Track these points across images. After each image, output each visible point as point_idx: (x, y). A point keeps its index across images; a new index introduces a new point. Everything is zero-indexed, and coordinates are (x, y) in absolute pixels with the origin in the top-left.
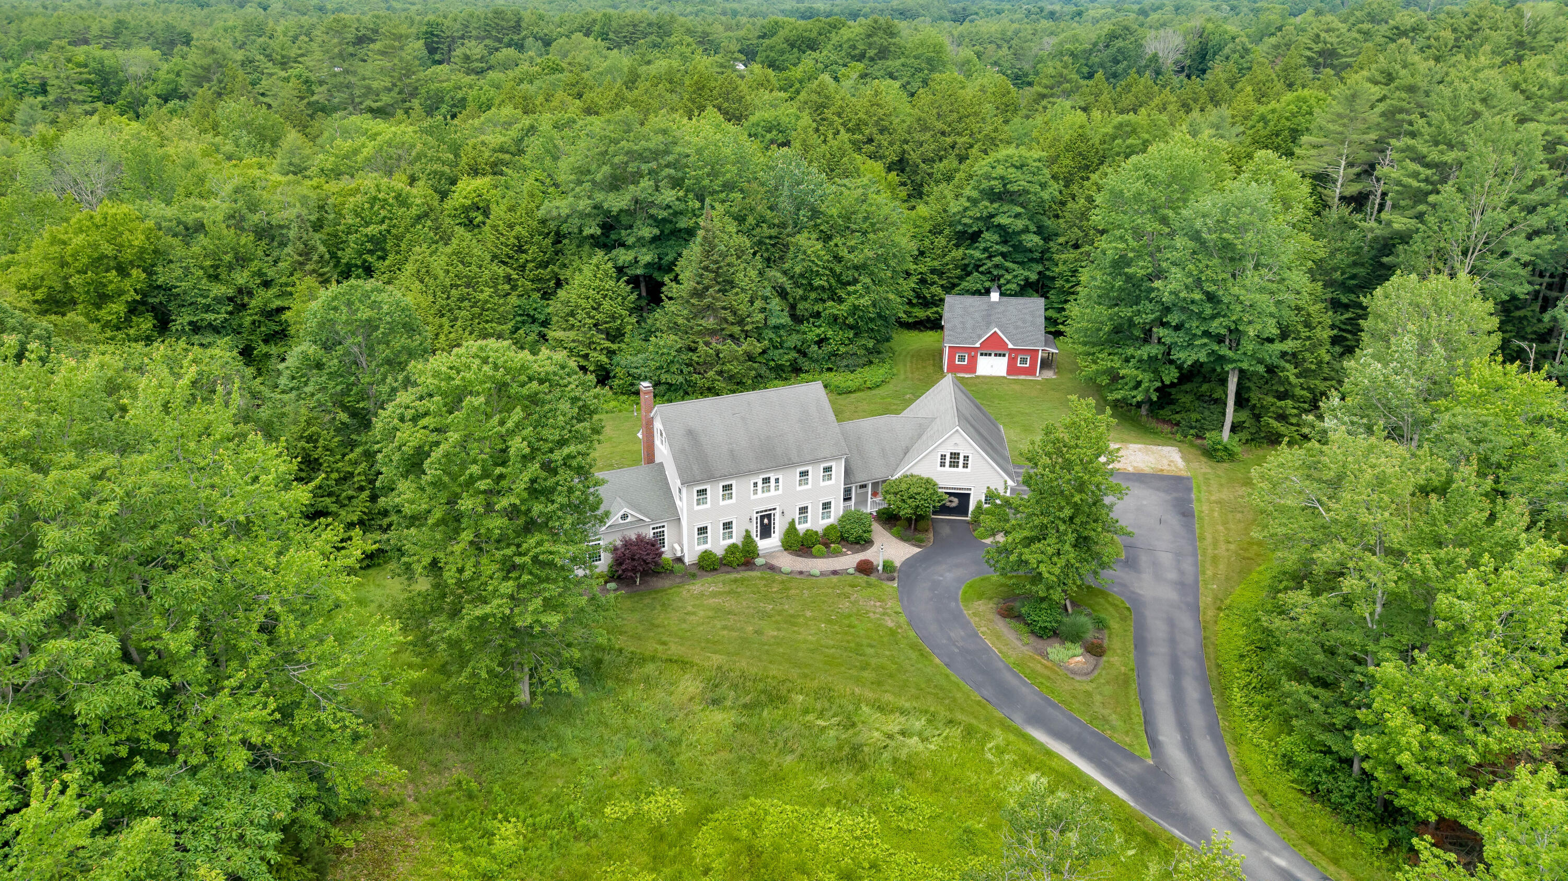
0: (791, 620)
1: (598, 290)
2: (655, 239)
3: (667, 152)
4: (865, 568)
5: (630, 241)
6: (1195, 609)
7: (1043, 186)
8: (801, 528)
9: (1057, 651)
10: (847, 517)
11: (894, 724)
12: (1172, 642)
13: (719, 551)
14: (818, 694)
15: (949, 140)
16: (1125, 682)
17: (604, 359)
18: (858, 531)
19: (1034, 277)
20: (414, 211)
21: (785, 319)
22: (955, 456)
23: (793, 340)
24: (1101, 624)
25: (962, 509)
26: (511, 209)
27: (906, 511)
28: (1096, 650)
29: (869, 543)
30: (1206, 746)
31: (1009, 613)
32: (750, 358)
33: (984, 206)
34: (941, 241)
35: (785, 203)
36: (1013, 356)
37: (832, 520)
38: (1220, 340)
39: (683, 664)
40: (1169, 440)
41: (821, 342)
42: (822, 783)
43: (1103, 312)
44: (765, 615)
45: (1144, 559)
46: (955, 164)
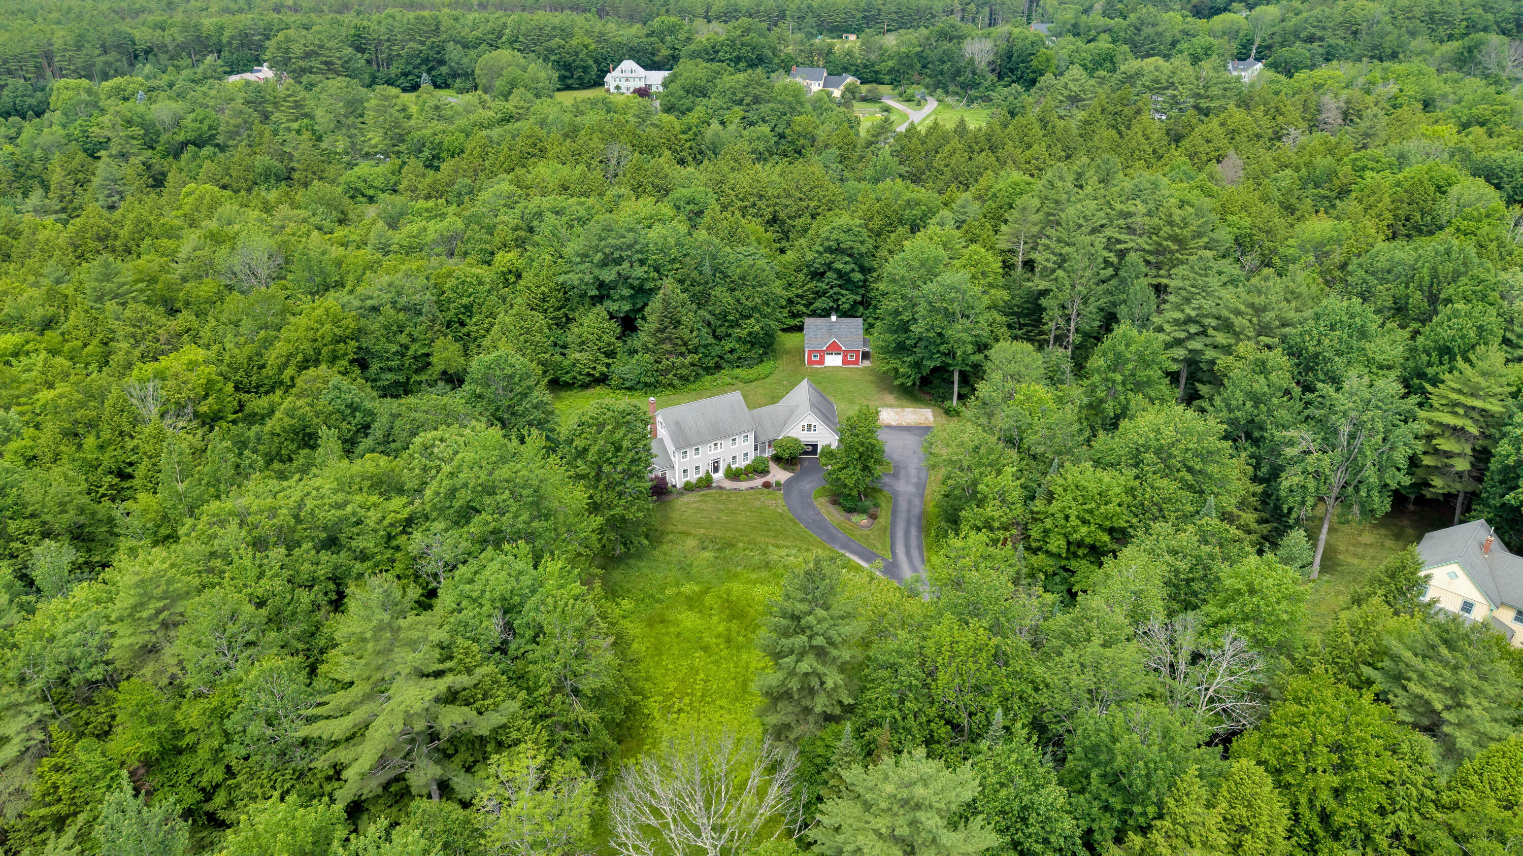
0: (733, 512)
1: (599, 328)
2: (631, 296)
3: (636, 243)
4: (767, 485)
5: (616, 297)
6: (922, 496)
7: (862, 243)
8: (734, 467)
9: (856, 518)
10: (756, 460)
11: (783, 552)
12: (909, 511)
13: (694, 481)
14: (749, 542)
15: (804, 204)
16: (885, 529)
17: (604, 369)
18: (762, 467)
19: (859, 298)
20: (487, 287)
21: (710, 340)
22: (809, 426)
23: (717, 350)
24: (877, 505)
25: (814, 451)
26: (537, 275)
27: (786, 456)
28: (874, 517)
29: (768, 472)
30: (915, 553)
31: (835, 502)
32: (692, 365)
33: (828, 257)
34: (801, 276)
35: (707, 270)
36: (845, 354)
37: (748, 462)
38: (946, 355)
39: (687, 534)
40: (927, 405)
41: (732, 351)
42: (754, 576)
43: (890, 337)
44: (720, 510)
45: (902, 473)
46: (809, 220)
